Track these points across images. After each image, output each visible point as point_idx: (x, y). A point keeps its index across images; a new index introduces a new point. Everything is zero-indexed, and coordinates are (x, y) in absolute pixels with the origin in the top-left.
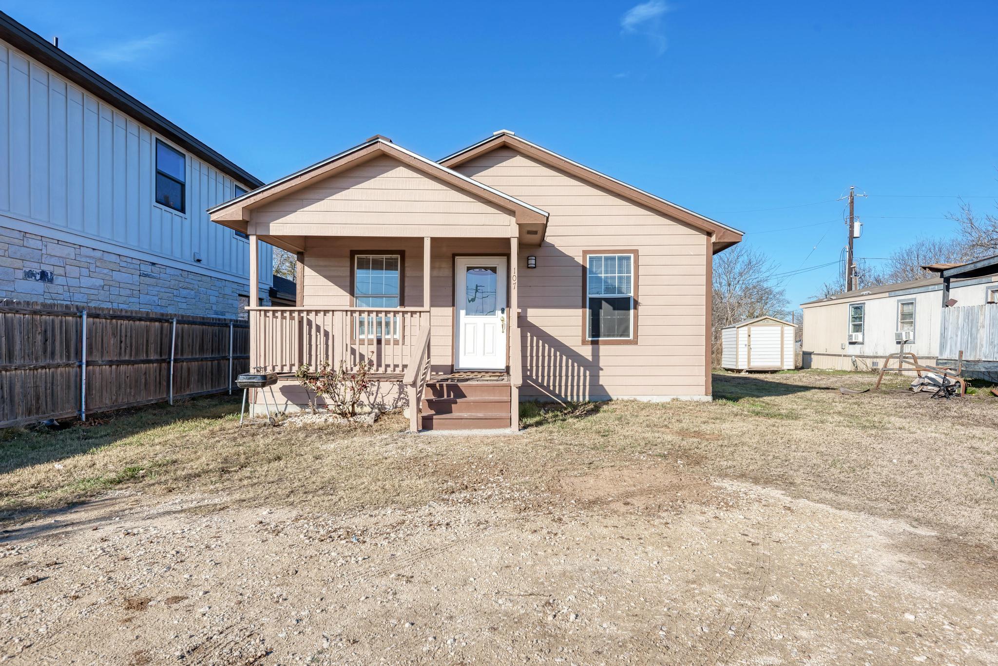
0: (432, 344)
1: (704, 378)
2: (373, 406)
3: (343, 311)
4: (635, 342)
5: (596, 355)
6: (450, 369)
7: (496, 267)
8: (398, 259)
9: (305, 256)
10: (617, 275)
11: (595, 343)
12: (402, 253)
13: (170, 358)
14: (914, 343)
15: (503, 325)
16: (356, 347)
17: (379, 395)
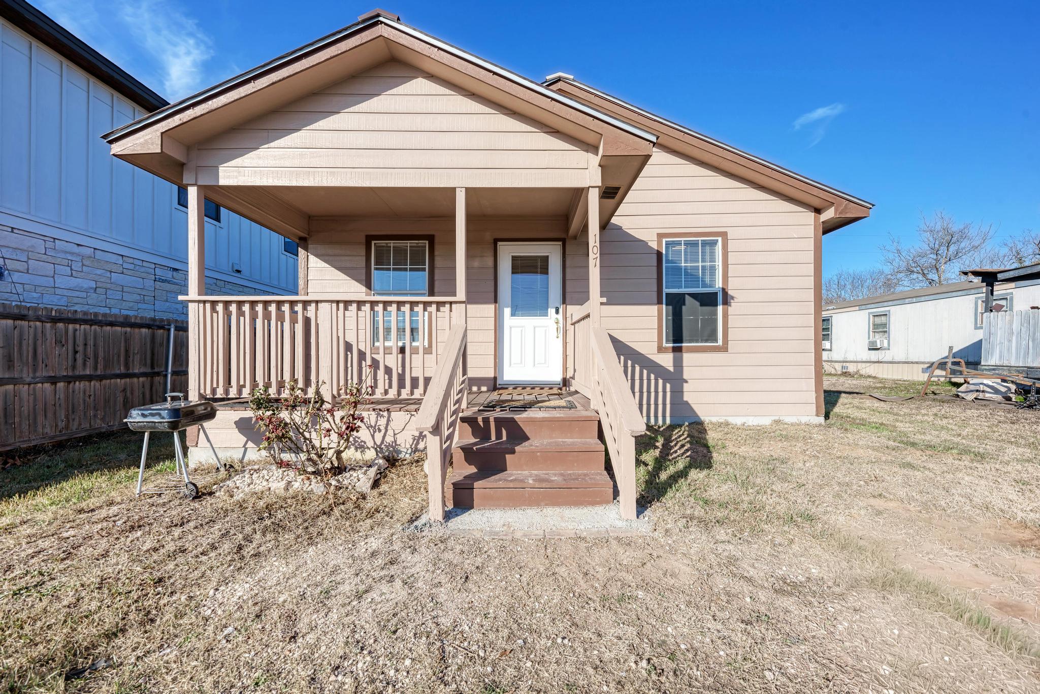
0: (469, 352)
1: (814, 395)
2: (378, 449)
3: (332, 302)
4: (724, 349)
5: (678, 364)
6: (492, 383)
7: (548, 257)
8: (425, 247)
9: (309, 242)
10: (700, 264)
11: (677, 350)
12: (431, 239)
13: (167, 371)
14: (889, 349)
15: (557, 329)
16: (379, 357)
17: (390, 432)
